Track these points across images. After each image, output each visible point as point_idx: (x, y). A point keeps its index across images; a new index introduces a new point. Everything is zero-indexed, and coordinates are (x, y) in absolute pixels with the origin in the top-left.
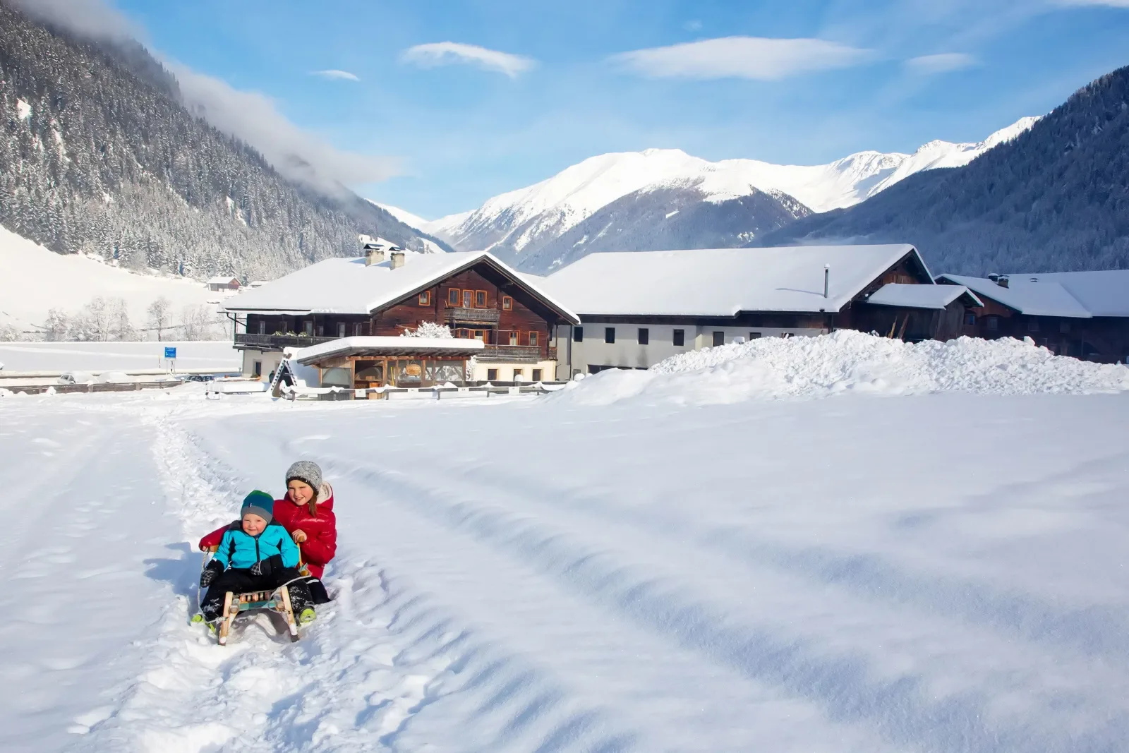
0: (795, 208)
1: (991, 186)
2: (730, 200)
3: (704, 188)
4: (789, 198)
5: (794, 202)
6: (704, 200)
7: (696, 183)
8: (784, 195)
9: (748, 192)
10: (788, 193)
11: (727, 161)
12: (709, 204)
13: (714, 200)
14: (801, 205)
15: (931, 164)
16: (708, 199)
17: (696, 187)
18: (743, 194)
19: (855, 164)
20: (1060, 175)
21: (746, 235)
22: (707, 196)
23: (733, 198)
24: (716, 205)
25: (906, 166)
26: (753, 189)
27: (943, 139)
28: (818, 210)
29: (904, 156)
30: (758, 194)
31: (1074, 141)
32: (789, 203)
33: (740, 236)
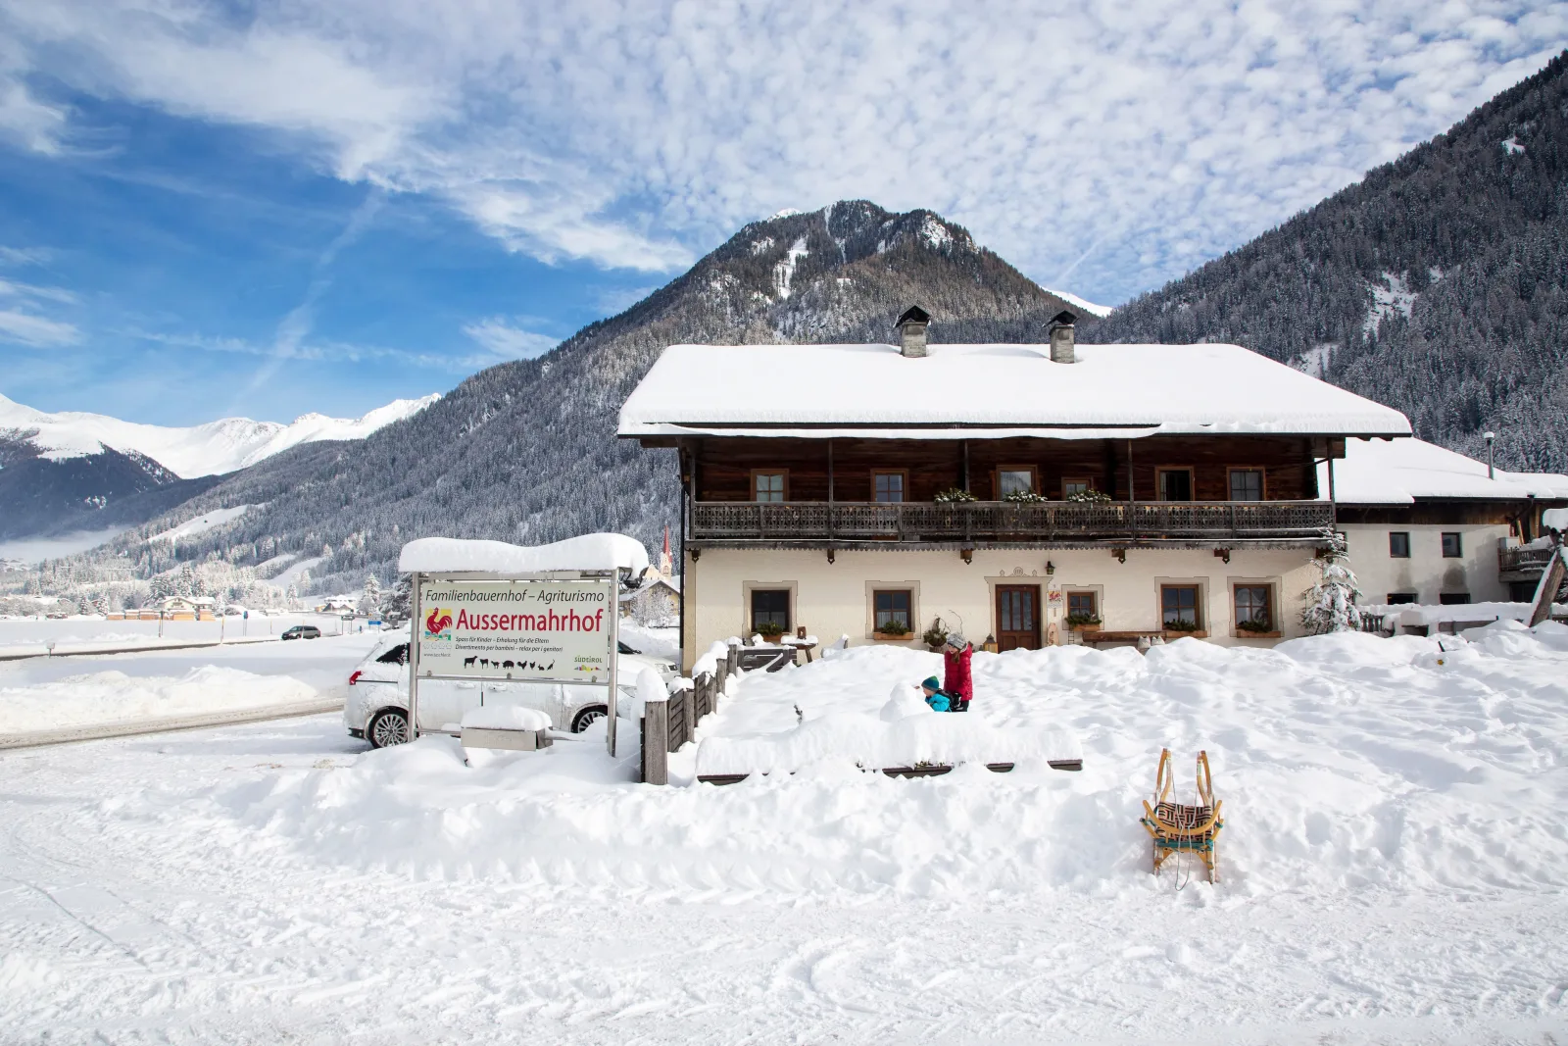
0: (157, 472)
1: (394, 460)
2: (75, 459)
3: (39, 442)
4: (150, 460)
5: (156, 465)
6: (39, 456)
7: (27, 435)
8: (143, 457)
9: (100, 451)
10: (149, 455)
11: (67, 413)
12: (48, 461)
13: (52, 456)
14: (165, 470)
15: (312, 435)
16: (45, 455)
17: (27, 440)
18: (92, 453)
19: (227, 429)
20: (462, 455)
21: (97, 500)
22: (42, 452)
23: (79, 456)
24: (56, 464)
25: (283, 439)
26: (105, 447)
27: (320, 412)
28: (184, 476)
29: (280, 426)
30: (110, 453)
31: (468, 424)
32: (150, 466)
33: (88, 500)
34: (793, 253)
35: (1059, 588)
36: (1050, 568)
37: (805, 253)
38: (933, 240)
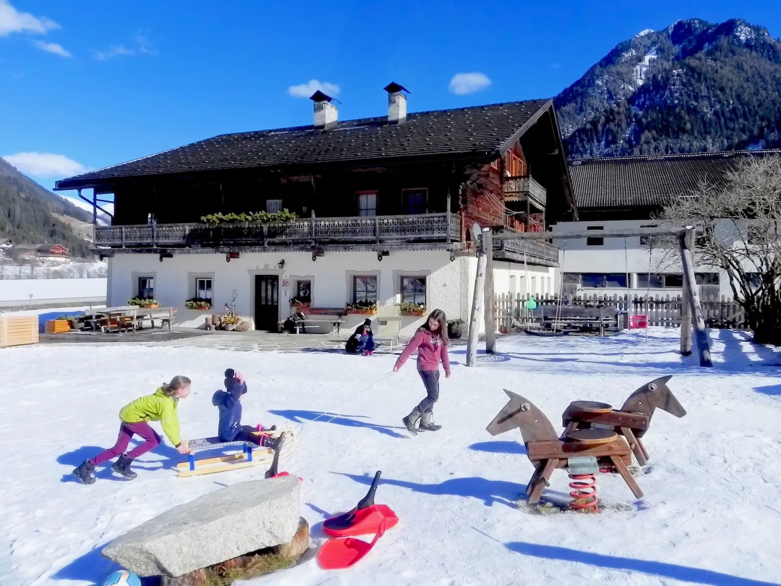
34: (647, 58)
35: (288, 277)
36: (282, 263)
37: (655, 57)
38: (741, 38)
